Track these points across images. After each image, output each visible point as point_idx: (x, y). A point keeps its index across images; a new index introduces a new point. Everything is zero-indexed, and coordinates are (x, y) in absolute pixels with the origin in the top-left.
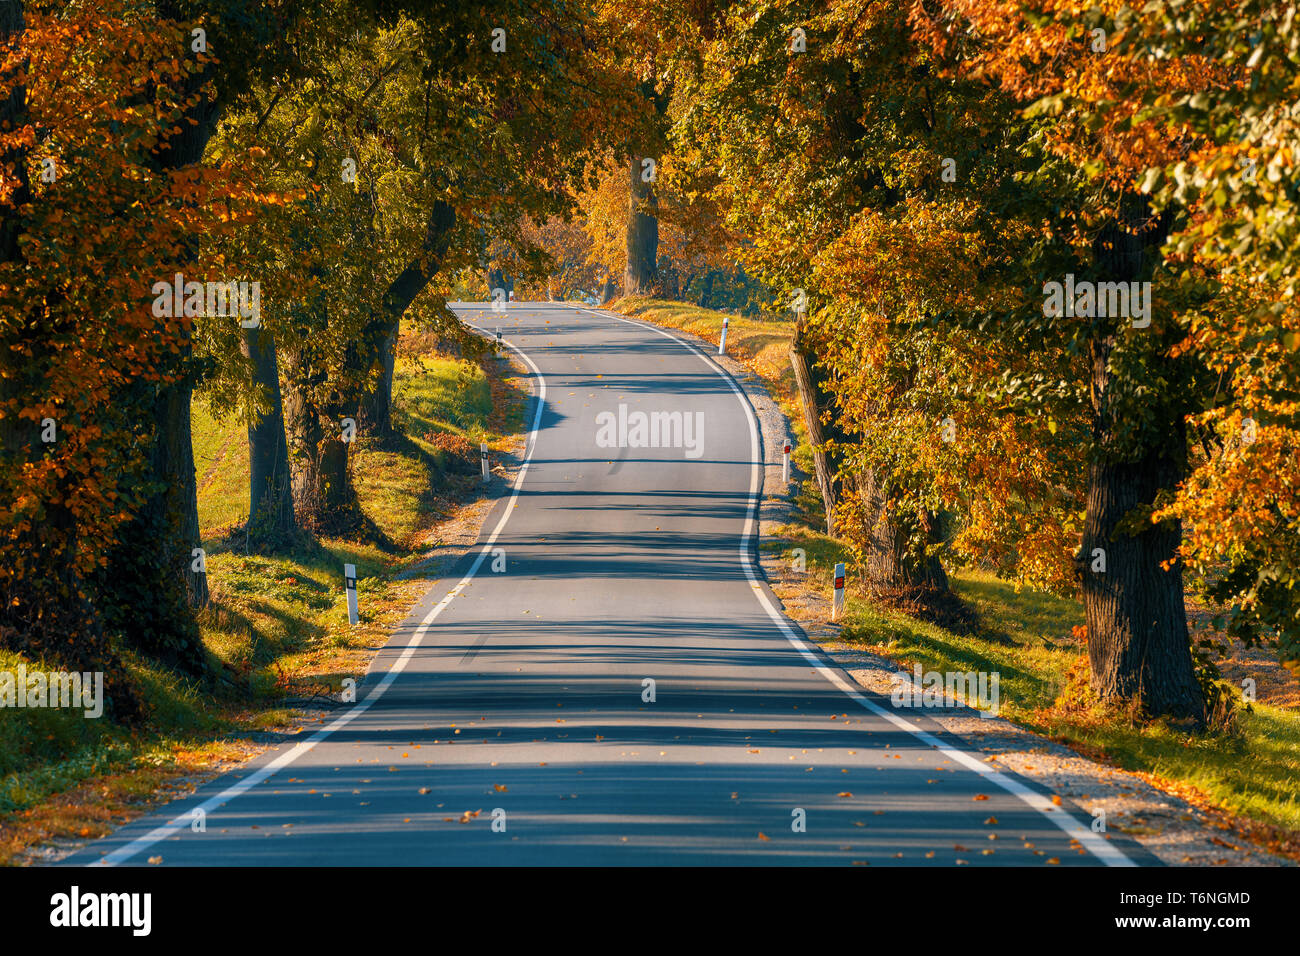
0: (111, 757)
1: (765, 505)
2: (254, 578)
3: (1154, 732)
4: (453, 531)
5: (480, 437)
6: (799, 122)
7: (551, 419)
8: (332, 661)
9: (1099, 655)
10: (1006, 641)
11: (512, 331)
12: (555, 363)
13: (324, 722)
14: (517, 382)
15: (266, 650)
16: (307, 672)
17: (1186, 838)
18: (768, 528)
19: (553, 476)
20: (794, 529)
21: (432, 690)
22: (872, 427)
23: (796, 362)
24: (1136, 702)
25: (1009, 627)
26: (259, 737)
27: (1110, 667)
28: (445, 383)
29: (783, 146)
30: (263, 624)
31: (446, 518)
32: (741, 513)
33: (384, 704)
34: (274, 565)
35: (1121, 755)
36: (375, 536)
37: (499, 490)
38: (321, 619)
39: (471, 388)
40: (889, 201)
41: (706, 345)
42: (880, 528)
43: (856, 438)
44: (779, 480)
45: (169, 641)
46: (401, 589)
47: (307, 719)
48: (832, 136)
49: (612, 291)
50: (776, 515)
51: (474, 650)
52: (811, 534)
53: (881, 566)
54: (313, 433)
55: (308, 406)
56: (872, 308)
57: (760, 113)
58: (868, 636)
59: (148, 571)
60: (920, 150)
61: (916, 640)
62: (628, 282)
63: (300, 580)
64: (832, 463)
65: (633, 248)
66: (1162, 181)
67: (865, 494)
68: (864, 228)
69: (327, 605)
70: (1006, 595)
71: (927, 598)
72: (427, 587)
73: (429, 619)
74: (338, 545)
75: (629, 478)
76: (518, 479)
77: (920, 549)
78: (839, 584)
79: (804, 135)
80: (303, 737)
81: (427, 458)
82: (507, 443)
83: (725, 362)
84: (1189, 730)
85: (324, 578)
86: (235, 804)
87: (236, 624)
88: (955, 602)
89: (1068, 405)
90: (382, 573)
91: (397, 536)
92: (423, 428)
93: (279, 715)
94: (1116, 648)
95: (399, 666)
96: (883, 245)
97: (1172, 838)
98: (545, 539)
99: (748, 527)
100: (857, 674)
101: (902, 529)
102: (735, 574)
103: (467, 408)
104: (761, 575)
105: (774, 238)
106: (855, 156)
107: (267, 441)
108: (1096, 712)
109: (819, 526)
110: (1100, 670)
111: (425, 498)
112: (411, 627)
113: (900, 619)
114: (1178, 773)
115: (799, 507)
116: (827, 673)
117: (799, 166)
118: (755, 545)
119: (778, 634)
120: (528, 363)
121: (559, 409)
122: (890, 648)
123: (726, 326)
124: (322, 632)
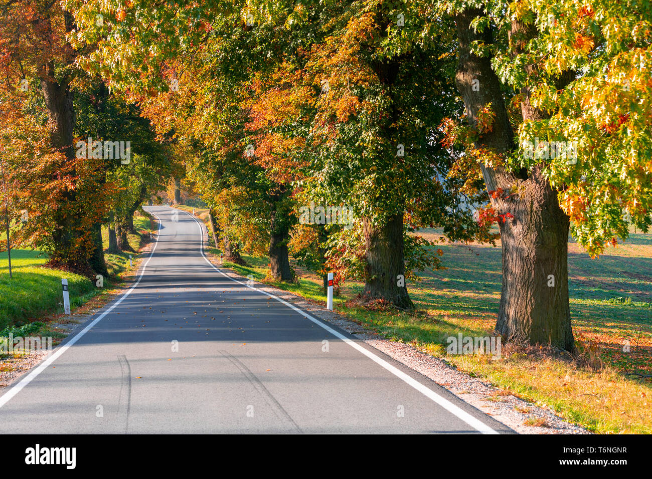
0: (97, 293)
1: (204, 243)
2: (111, 258)
3: (283, 283)
4: (147, 249)
5: (149, 231)
6: (211, 173)
7: (162, 228)
8: (129, 274)
9: (273, 269)
10: (251, 267)
11: (154, 211)
12: (163, 217)
13: (133, 285)
14: (156, 221)
15: (116, 272)
16: (125, 276)
17: (303, 303)
18: (205, 247)
19: (164, 238)
20: (210, 247)
21: (149, 279)
22: (226, 228)
23: (209, 216)
24: (280, 278)
25: (251, 264)
26: (122, 288)
27: (275, 271)
28: (142, 221)
29: (209, 177)
30: (115, 267)
31: (144, 246)
32: (200, 244)
33: (141, 281)
34: (115, 256)
35: (282, 287)
36: (132, 250)
37: (154, 241)
38: (124, 266)
39: (148, 222)
40: (229, 187)
41: (190, 213)
42: (228, 247)
43: (223, 231)
44: (206, 238)
45: (101, 271)
46: (139, 260)
47: (129, 285)
48: (218, 175)
49: (172, 204)
50: (206, 244)
51: (155, 271)
52: (213, 248)
53: (228, 254)
54: (120, 231)
55: (119, 226)
56: (226, 207)
57: (204, 171)
58: (227, 267)
59: (97, 258)
60: (234, 177)
61: (237, 267)
62: (175, 202)
63: (120, 258)
64: (217, 235)
65: (176, 195)
66: (295, 184)
67: (225, 241)
68: (225, 192)
69: (125, 263)
70: (250, 258)
71: (237, 259)
72: (143, 259)
73: (145, 265)
74: (125, 252)
75: (178, 238)
76: (157, 239)
77: (235, 250)
78: (222, 257)
79: (213, 175)
80: (130, 288)
81: (140, 235)
82: (155, 232)
83: (194, 216)
84: (290, 283)
85: (124, 258)
86: (124, 301)
87: (111, 267)
88: (241, 260)
89: (266, 224)
90: (135, 257)
91: (136, 250)
92: (139, 230)
93: (124, 284)
94: (276, 267)
95: (142, 274)
96: (228, 195)
97: (301, 303)
98: (164, 250)
99: (201, 247)
100: (228, 274)
101: (232, 247)
102: (201, 256)
103: (147, 226)
104: (205, 256)
105: (207, 194)
106: (222, 178)
107: (112, 233)
108: (273, 279)
109: (214, 246)
110: (273, 272)
111: (140, 243)
112: (142, 267)
113: (232, 263)
114: (294, 291)
115: (210, 243)
116: (222, 273)
117: (212, 181)
118: (203, 250)
119: (211, 267)
120: (157, 217)
121: (164, 226)
122: (232, 268)
123: (194, 210)
124: (125, 268)
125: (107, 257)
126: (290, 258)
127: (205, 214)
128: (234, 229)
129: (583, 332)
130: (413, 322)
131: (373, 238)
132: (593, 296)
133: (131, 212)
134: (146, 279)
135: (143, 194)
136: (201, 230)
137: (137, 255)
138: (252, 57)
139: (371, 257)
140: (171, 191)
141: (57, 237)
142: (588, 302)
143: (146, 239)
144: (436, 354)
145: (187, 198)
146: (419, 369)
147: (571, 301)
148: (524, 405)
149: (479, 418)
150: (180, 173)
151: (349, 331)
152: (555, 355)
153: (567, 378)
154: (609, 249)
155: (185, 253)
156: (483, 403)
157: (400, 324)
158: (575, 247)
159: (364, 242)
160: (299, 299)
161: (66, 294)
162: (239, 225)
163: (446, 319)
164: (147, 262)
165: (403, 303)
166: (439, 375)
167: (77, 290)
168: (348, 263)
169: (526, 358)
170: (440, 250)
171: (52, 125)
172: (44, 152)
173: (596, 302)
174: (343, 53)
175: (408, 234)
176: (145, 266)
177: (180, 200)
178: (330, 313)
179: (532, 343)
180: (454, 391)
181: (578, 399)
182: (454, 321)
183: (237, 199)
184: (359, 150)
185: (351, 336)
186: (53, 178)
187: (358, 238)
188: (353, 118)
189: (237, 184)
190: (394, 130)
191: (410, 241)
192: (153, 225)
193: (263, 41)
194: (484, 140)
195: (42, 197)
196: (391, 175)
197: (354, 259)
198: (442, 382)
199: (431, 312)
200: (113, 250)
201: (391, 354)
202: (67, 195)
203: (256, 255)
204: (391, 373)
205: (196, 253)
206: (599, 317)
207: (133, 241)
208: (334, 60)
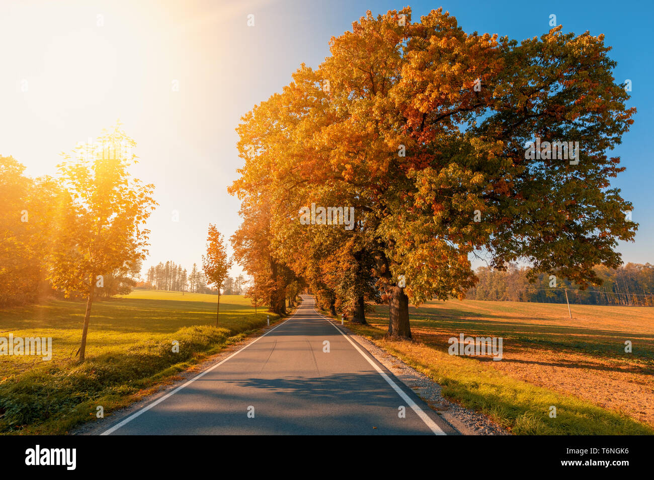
125: (287, 309)
126: (336, 309)
127: (315, 297)
128: (321, 301)
129: (414, 330)
130: (367, 329)
131: (356, 304)
132: (419, 319)
133: (295, 296)
134: (297, 315)
135: (298, 292)
136: (314, 301)
137: (296, 308)
138: (322, 254)
139: (355, 309)
140: (306, 290)
141: (271, 303)
142: (418, 321)
143: (299, 304)
144: (370, 339)
145: (310, 292)
146: (363, 345)
147: (410, 320)
148: (393, 359)
149: (377, 365)
150: (308, 286)
151: (346, 332)
152: (406, 339)
153: (409, 347)
154: (421, 306)
155: (309, 308)
156: (380, 358)
157: (363, 329)
158: (411, 305)
159: (354, 305)
160: (335, 321)
161: (268, 320)
162: (323, 300)
163: (377, 327)
164: (298, 310)
165: (364, 323)
166: (369, 348)
167: (272, 319)
168: (348, 311)
169: (397, 340)
170: (375, 307)
171: (271, 273)
172: (269, 280)
173: (420, 321)
174: (345, 252)
175: (365, 302)
176: (297, 311)
177: (309, 293)
178: (342, 326)
179: (399, 335)
180: (372, 353)
181: (413, 354)
182: (380, 327)
183: (323, 293)
184: (350, 279)
185: (346, 334)
186: (271, 287)
187: (351, 304)
188: (349, 270)
189: (322, 289)
190: (360, 273)
191: (366, 304)
192: (302, 300)
193: (325, 249)
194: (383, 275)
195: (267, 292)
196: (359, 286)
197: (350, 310)
198: (369, 350)
199: (372, 324)
200: (290, 307)
201: (356, 340)
202: (274, 292)
203: (328, 308)
204: (354, 347)
205: (312, 307)
206: (420, 325)
207: (295, 304)
208: (343, 254)
